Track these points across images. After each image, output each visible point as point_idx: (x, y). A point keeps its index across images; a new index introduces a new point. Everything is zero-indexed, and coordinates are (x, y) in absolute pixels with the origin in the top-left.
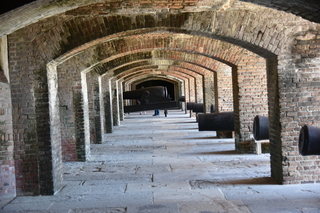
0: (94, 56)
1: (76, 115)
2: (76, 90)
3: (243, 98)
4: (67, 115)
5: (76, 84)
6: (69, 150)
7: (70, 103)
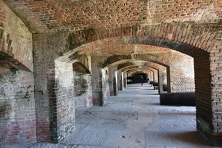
0: (66, 46)
1: (50, 100)
2: (50, 77)
3: (217, 86)
4: (42, 99)
5: (50, 71)
6: (43, 132)
7: (45, 88)
